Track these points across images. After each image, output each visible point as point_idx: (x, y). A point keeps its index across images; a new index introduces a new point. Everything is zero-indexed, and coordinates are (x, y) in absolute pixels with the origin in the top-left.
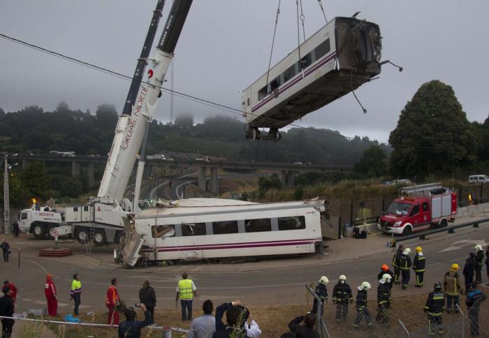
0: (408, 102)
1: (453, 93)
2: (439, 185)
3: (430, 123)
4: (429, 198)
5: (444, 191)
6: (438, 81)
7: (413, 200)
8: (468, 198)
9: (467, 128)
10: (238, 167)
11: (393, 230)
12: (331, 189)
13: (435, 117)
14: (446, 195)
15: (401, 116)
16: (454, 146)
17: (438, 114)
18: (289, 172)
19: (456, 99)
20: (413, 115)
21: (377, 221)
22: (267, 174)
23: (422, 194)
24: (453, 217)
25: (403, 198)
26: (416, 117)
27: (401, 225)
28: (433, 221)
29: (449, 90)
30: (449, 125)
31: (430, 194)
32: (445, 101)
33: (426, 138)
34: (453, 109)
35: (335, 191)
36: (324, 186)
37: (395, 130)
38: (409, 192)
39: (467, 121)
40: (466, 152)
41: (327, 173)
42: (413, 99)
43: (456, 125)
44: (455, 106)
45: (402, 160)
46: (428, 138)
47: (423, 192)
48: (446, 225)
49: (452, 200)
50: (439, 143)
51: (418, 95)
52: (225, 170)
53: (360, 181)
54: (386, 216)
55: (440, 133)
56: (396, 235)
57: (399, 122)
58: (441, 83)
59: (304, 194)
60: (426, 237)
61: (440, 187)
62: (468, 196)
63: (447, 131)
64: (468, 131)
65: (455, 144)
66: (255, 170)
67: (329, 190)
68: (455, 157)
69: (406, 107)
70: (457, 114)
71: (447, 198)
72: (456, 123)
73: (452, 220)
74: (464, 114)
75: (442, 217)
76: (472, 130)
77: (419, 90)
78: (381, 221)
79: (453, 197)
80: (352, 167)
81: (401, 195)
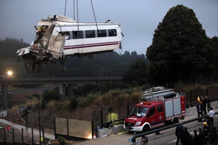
0: (160, 23)
1: (195, 15)
2: (172, 91)
3: (177, 40)
4: (163, 102)
5: (175, 95)
6: (182, 6)
7: (150, 104)
8: (197, 100)
9: (207, 43)
10: (25, 84)
11: (135, 129)
12: (100, 98)
13: (181, 34)
14: (176, 99)
15: (154, 35)
16: (197, 57)
17: (183, 32)
18: (69, 85)
19: (197, 20)
20: (164, 33)
21: (123, 123)
22: (50, 88)
23: (157, 98)
24: (183, 115)
25: (142, 103)
26: (166, 35)
27: (141, 125)
28: (167, 119)
29: (191, 13)
30: (192, 41)
31: (163, 99)
32: (189, 21)
33: (175, 52)
34: (195, 28)
35: (104, 99)
36: (95, 96)
37: (151, 46)
38: (147, 98)
39: (207, 37)
40: (207, 62)
41: (101, 84)
42: (163, 21)
43: (198, 40)
44: (196, 25)
45: (157, 71)
46: (176, 52)
47: (158, 97)
48: (178, 122)
49: (181, 102)
50: (186, 55)
51: (167, 17)
52: (14, 86)
53: (125, 90)
54: (129, 118)
55: (185, 47)
56: (137, 132)
57: (153, 40)
58: (184, 7)
59: (78, 103)
60: (161, 132)
61: (172, 92)
62: (197, 97)
63: (191, 46)
64: (207, 45)
65: (198, 56)
66: (41, 85)
67: (98, 99)
68: (198, 66)
69: (158, 27)
70: (198, 32)
71: (177, 100)
72: (198, 39)
73: (183, 118)
74: (204, 32)
75: (174, 116)
76: (211, 44)
77: (168, 13)
78: (125, 123)
79: (182, 100)
80: (121, 78)
81: (141, 100)
